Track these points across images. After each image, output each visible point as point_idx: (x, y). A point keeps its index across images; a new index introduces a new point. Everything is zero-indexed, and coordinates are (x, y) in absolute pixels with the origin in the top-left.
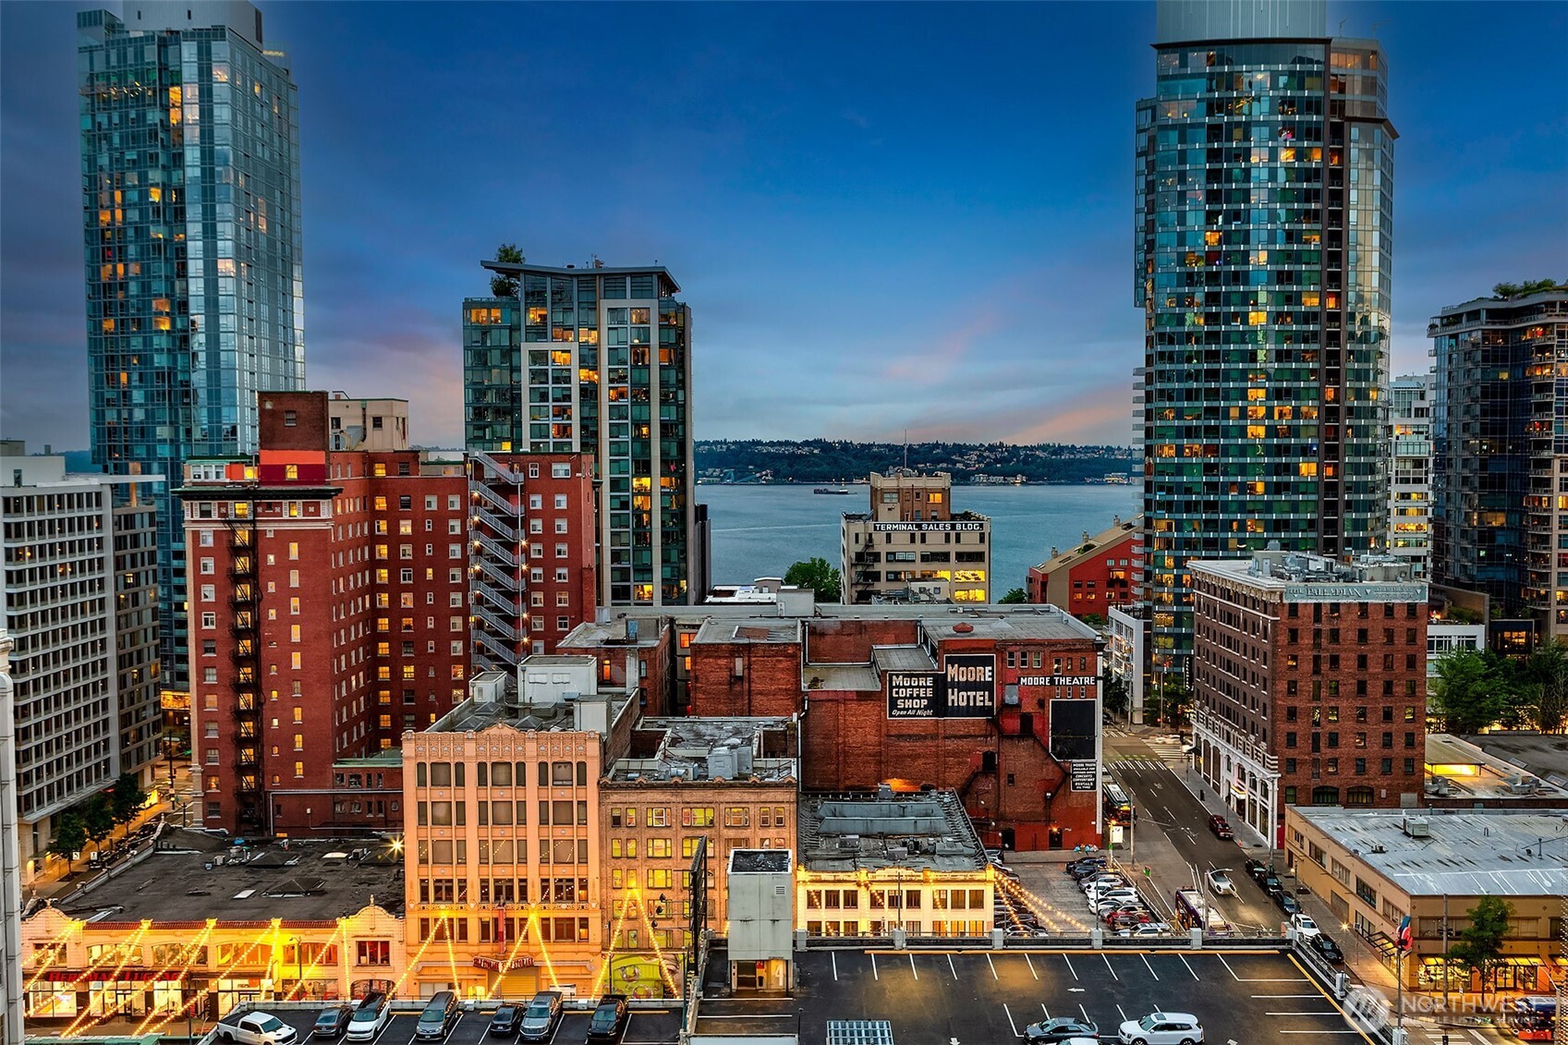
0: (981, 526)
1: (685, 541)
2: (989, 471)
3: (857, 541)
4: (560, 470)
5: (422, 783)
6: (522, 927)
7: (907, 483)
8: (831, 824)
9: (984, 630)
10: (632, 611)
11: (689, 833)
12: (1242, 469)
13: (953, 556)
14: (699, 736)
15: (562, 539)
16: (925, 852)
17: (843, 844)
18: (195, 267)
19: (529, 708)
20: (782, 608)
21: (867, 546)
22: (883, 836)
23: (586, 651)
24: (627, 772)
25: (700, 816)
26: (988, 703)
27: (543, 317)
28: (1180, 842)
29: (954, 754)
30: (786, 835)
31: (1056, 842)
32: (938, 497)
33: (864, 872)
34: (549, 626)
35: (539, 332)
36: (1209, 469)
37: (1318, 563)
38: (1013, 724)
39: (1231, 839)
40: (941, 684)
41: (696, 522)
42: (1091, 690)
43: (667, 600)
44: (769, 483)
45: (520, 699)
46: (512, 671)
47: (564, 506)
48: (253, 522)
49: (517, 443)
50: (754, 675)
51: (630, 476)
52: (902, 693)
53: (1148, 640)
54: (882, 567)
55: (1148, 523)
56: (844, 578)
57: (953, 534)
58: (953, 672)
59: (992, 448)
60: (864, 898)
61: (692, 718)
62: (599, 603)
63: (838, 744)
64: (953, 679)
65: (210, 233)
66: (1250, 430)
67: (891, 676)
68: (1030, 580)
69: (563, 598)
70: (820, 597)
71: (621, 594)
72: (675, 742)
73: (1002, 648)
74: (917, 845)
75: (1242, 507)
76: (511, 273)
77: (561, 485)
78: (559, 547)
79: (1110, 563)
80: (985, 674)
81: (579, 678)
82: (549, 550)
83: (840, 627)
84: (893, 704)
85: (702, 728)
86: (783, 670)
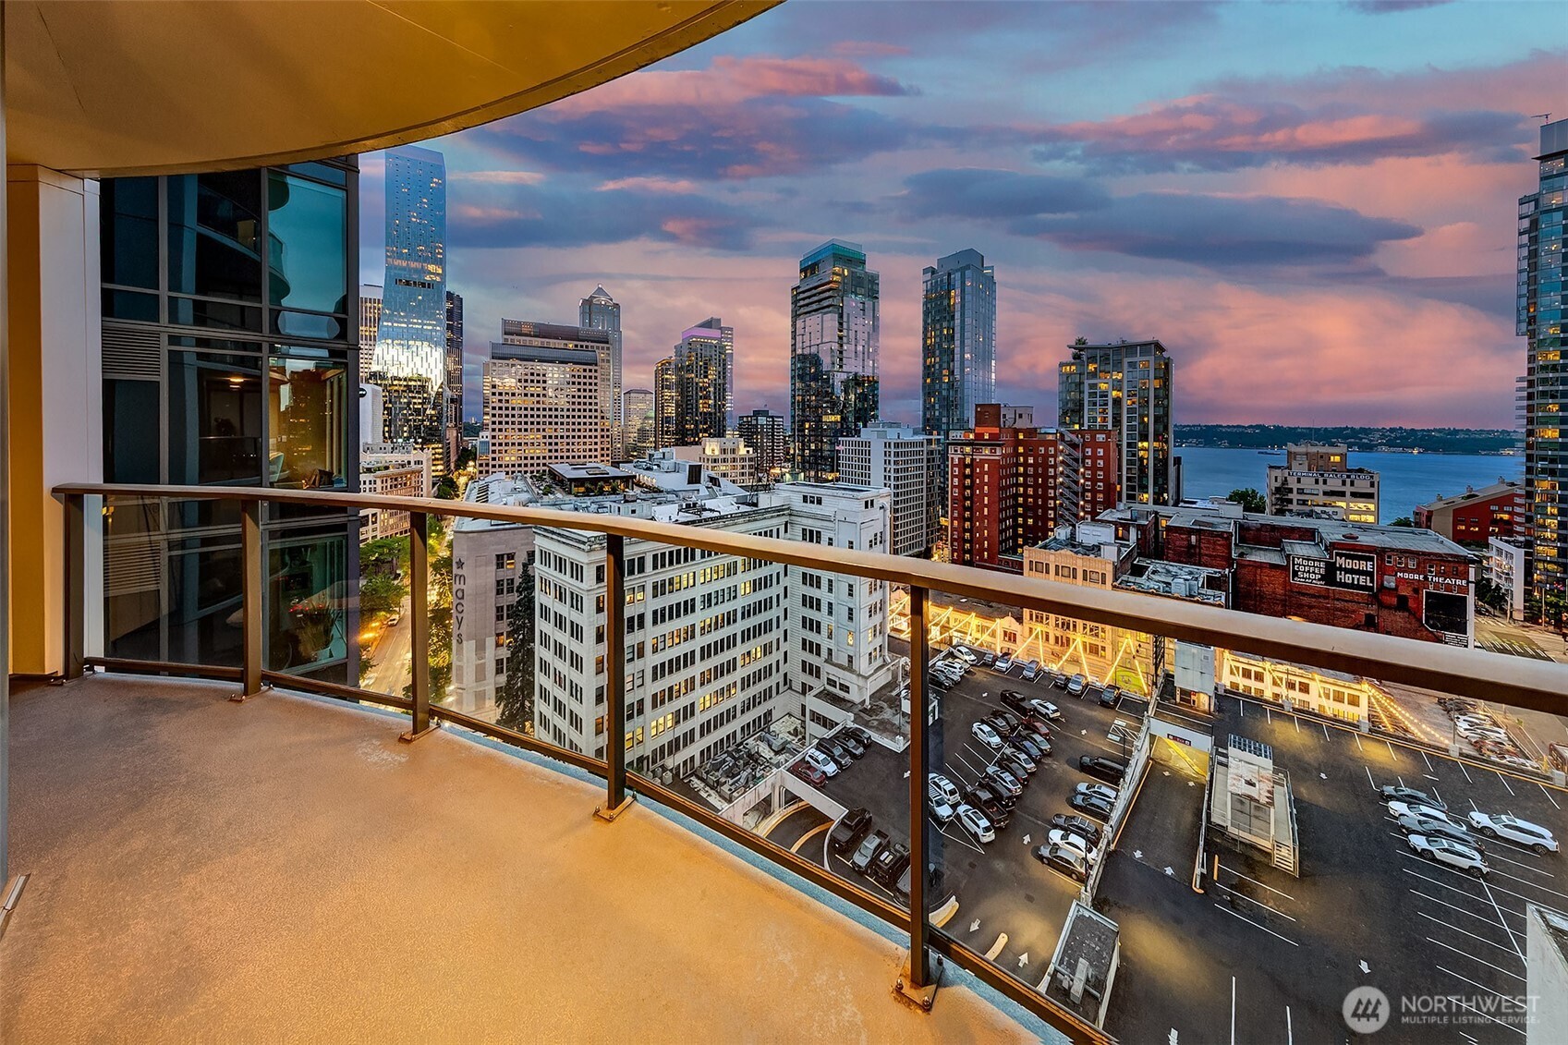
0: (1372, 477)
1: (1167, 474)
2: (1390, 444)
3: (1276, 481)
4: (1100, 437)
5: (1031, 569)
7: (1314, 450)
9: (1368, 539)
10: (1136, 506)
13: (1348, 494)
14: (1168, 572)
15: (1101, 469)
16: (1314, 664)
18: (957, 357)
19: (1080, 544)
20: (1222, 513)
21: (1283, 484)
23: (1110, 522)
24: (1128, 582)
26: (1369, 584)
27: (1095, 368)
29: (1341, 610)
32: (1337, 459)
33: (1269, 663)
34: (1094, 508)
35: (1094, 375)
38: (1391, 600)
40: (1331, 570)
41: (1174, 465)
42: (1463, 589)
43: (1156, 502)
45: (1077, 540)
46: (1074, 526)
47: (1102, 454)
48: (972, 455)
49: (1081, 425)
50: (1202, 546)
51: (1137, 441)
52: (1302, 568)
53: (1529, 563)
54: (1294, 496)
55: (1532, 484)
56: (1266, 500)
57: (1348, 481)
58: (1341, 561)
59: (1392, 430)
60: (1268, 678)
61: (1165, 562)
62: (1119, 501)
63: (1256, 590)
64: (1341, 565)
65: (962, 343)
67: (1294, 558)
68: (1416, 514)
69: (1100, 497)
70: (1249, 509)
71: (1131, 497)
72: (1154, 572)
73: (1382, 552)
76: (1081, 350)
77: (1100, 445)
78: (1099, 473)
79: (1494, 508)
80: (1368, 566)
81: (1106, 534)
82: (1094, 474)
83: (1259, 526)
84: (1295, 574)
85: (1171, 568)
86: (1219, 545)
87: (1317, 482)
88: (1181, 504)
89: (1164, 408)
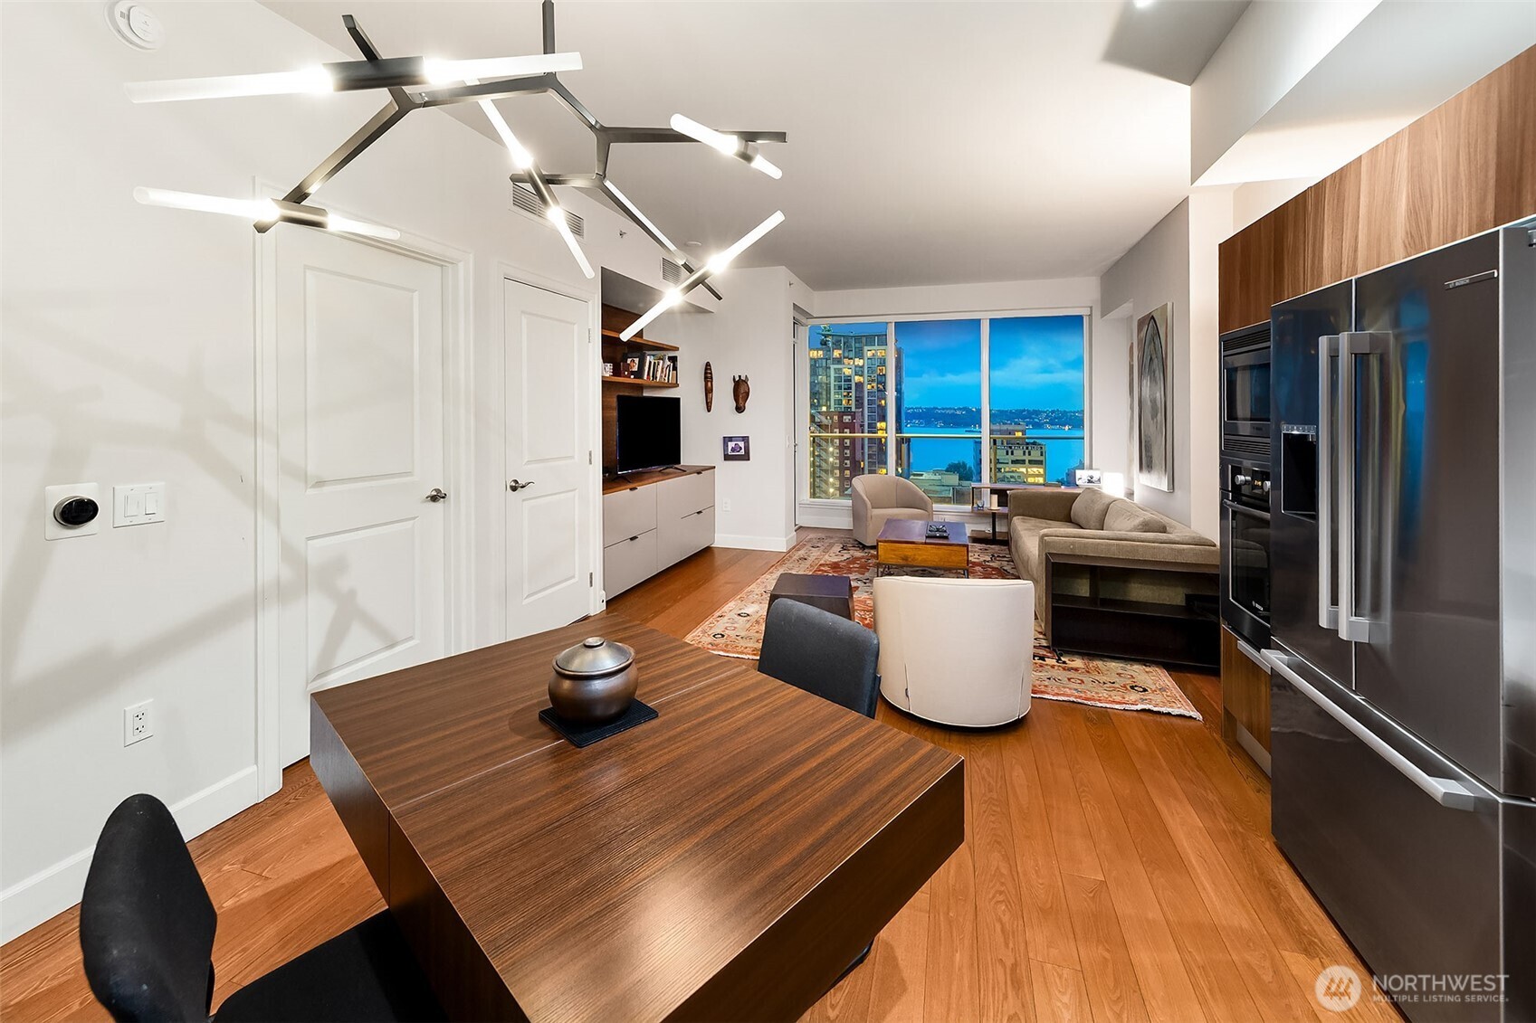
0: (1041, 448)
2: (1052, 422)
13: (1027, 462)
15: (847, 448)
20: (944, 482)
27: (840, 354)
32: (1020, 434)
34: (841, 484)
35: (839, 361)
44: (941, 427)
51: (876, 423)
57: (1027, 452)
59: (1053, 412)
69: (847, 474)
70: (962, 478)
76: (826, 336)
77: (847, 426)
78: (845, 452)
82: (841, 453)
88: (912, 477)
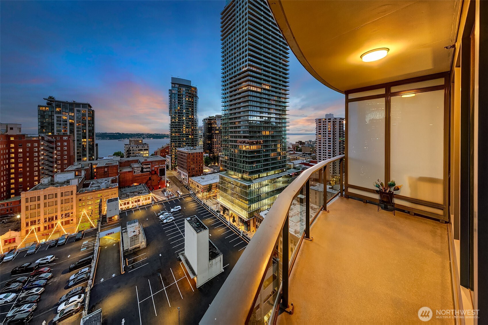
0: (148, 145)
1: (94, 150)
3: (127, 148)
4: (65, 138)
5: (27, 202)
6: (56, 225)
7: (135, 139)
8: (124, 192)
9: (149, 160)
10: (82, 163)
11: (97, 199)
12: (183, 137)
13: (143, 150)
14: (98, 182)
15: (65, 150)
16: (141, 193)
17: (126, 195)
19: (58, 183)
20: (114, 159)
21: (129, 149)
22: (133, 192)
23: (72, 171)
24: (83, 191)
25: (99, 196)
26: (150, 170)
27: (60, 110)
28: (176, 185)
29: (145, 178)
30: (116, 195)
31: (160, 188)
32: (141, 141)
33: (130, 198)
34: (62, 167)
35: (59, 113)
36: (179, 137)
37: (192, 148)
38: (154, 172)
39: (182, 183)
40: (142, 168)
41: (96, 146)
42: (165, 167)
43: (89, 160)
45: (55, 181)
46: (53, 176)
47: (66, 145)
49: (53, 133)
50: (109, 171)
51: (81, 139)
52: (136, 170)
53: (171, 159)
54: (132, 152)
55: (171, 144)
56: (125, 154)
57: (143, 146)
58: (144, 166)
60: (130, 202)
61: (96, 179)
62: (74, 162)
63: (125, 180)
66: (184, 132)
67: (134, 168)
68: (155, 152)
69: (65, 162)
70: (121, 157)
71: (79, 160)
72: (93, 184)
73: (152, 162)
74: (139, 192)
75: (183, 141)
76: (51, 101)
77: (65, 141)
78: (65, 152)
79: (166, 149)
80: (149, 166)
81: (71, 175)
82: (62, 153)
83: (125, 161)
84: (135, 172)
85: (98, 181)
86: (114, 169)
87: (137, 148)
88: (99, 159)
89: (92, 127)
